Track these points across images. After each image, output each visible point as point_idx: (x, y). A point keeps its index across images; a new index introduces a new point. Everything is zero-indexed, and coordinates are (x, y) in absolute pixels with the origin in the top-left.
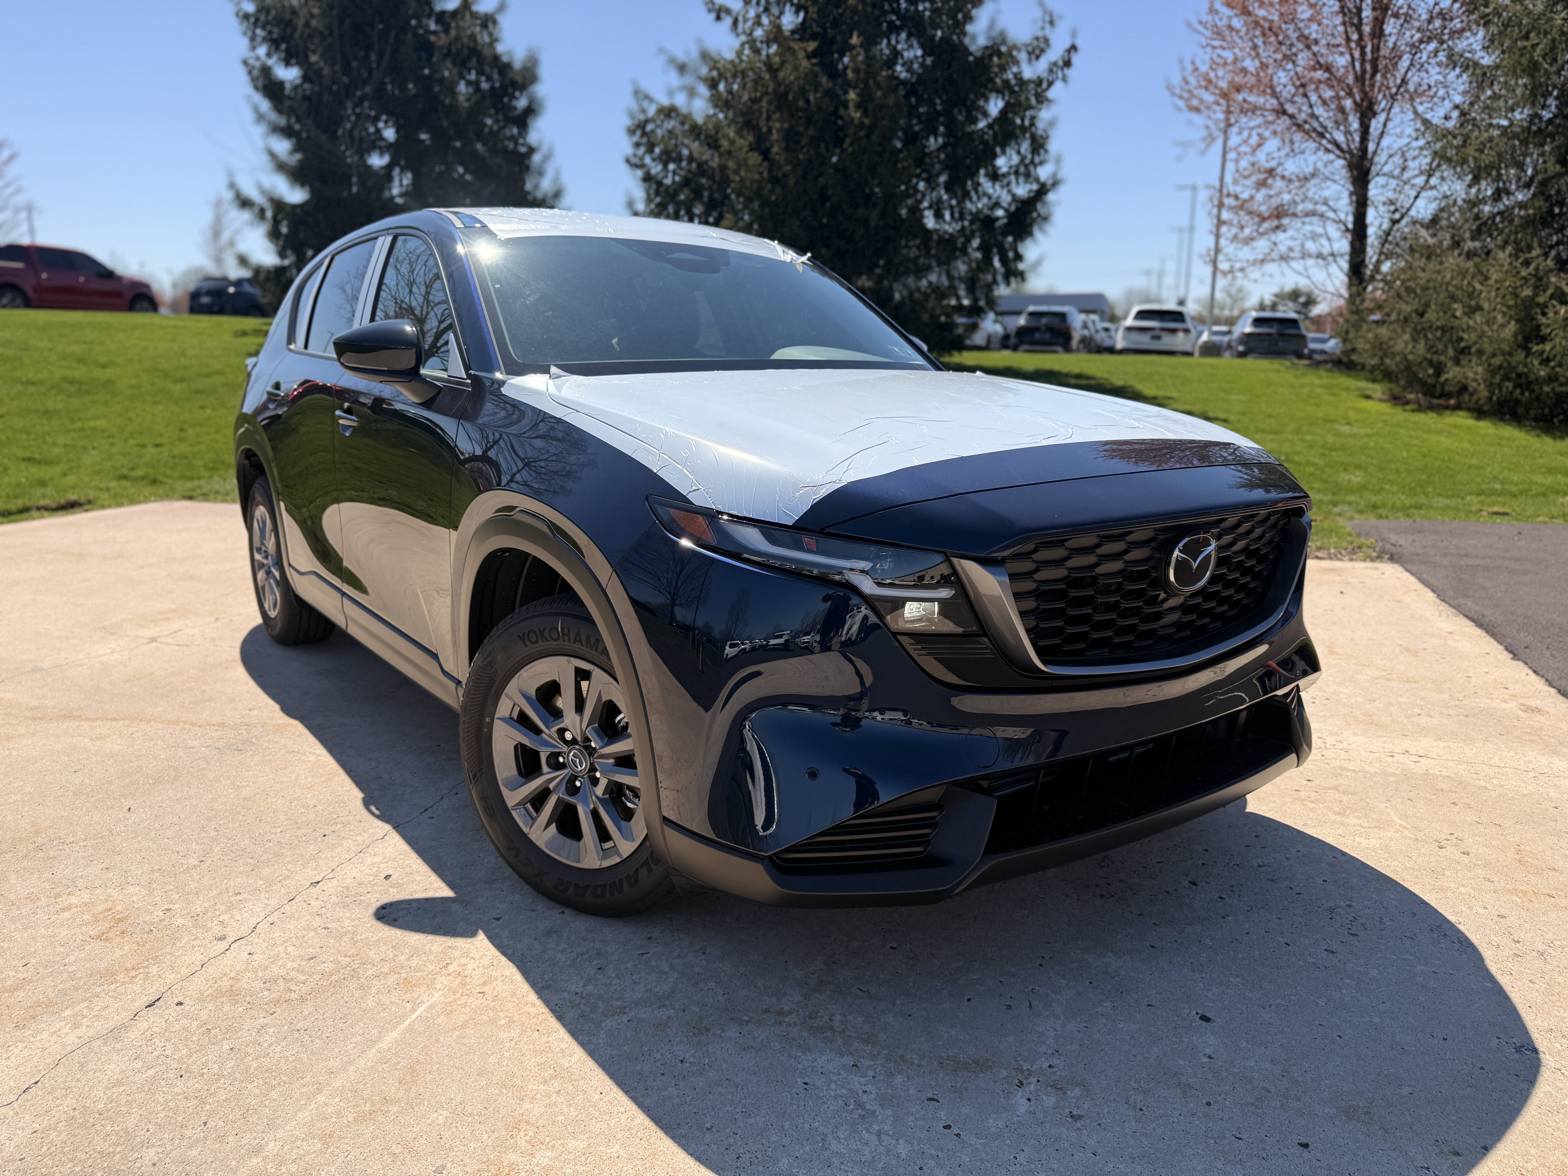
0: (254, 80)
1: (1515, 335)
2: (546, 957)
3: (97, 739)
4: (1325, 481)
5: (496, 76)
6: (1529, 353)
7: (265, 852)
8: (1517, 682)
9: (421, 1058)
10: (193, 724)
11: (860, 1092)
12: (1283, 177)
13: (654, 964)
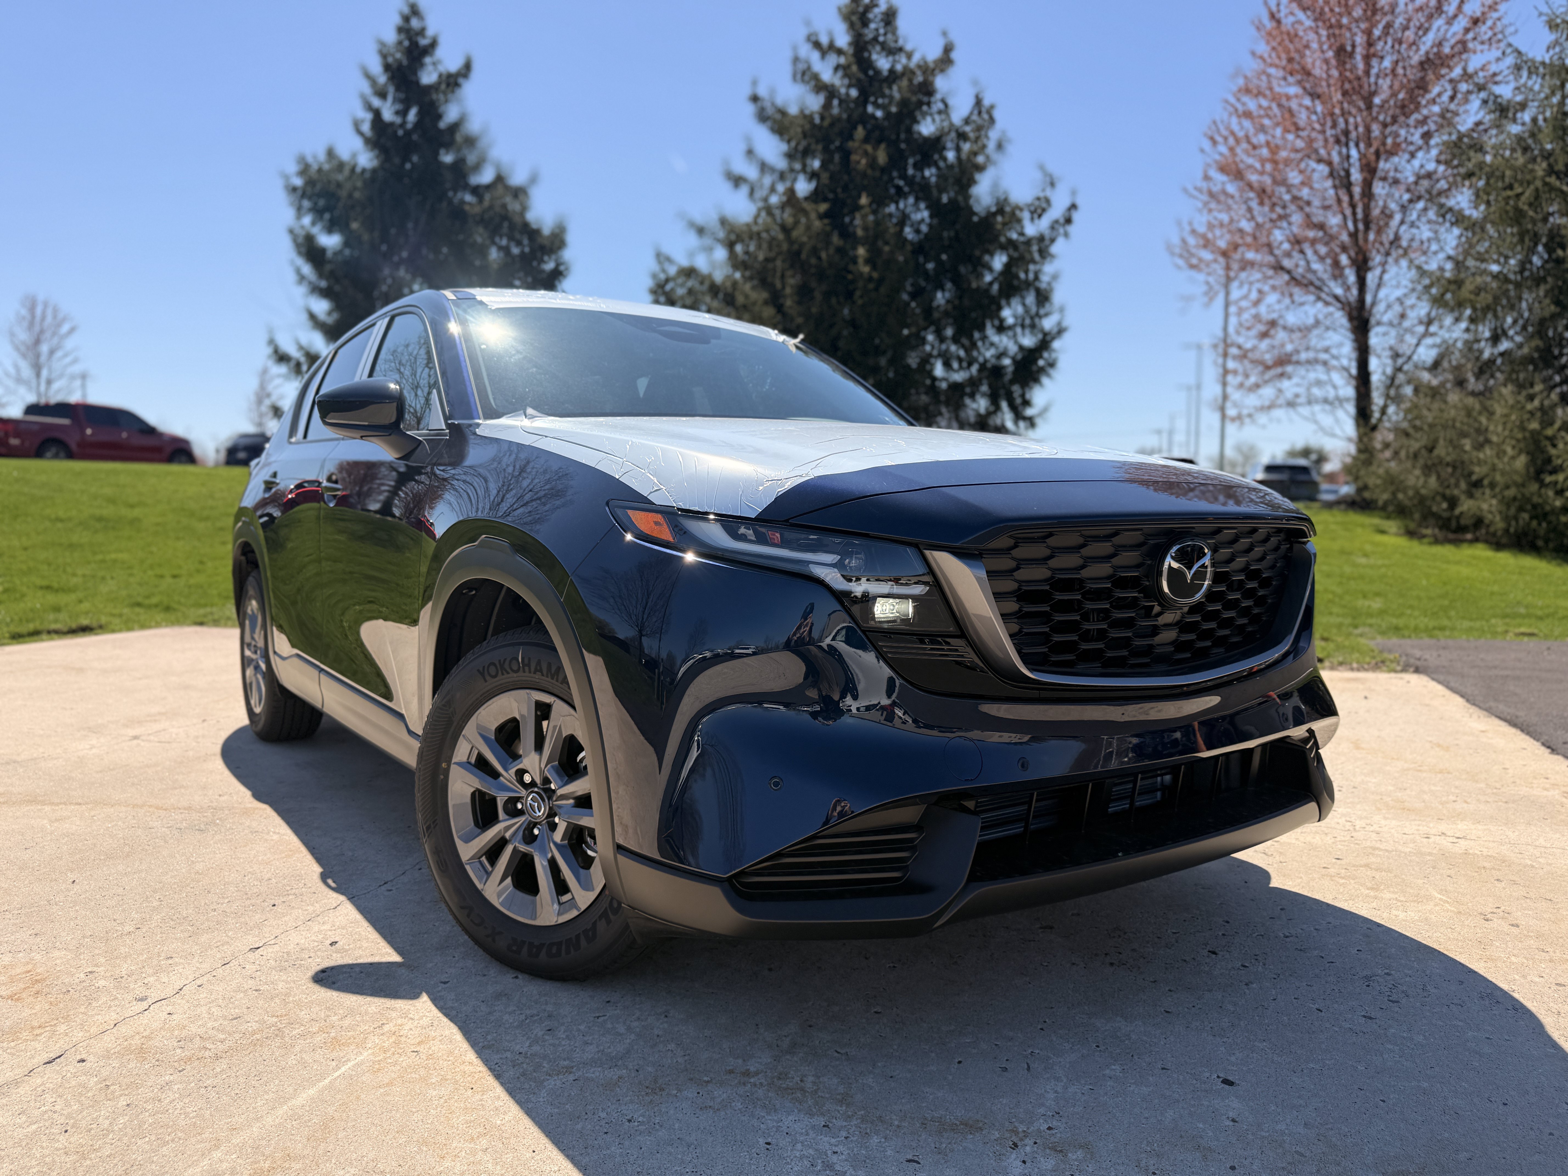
0: (298, 246)
1: (1527, 466)
2: (492, 1018)
3: (57, 820)
4: (1344, 607)
5: (526, 241)
6: (1542, 484)
7: (207, 920)
8: (1557, 773)
9: (337, 1115)
10: (158, 808)
11: (829, 1153)
12: (1285, 328)
13: (609, 1026)
